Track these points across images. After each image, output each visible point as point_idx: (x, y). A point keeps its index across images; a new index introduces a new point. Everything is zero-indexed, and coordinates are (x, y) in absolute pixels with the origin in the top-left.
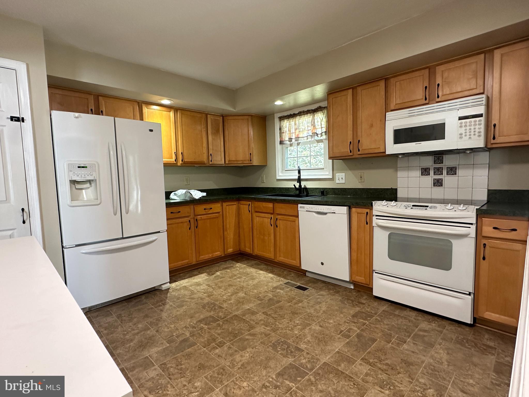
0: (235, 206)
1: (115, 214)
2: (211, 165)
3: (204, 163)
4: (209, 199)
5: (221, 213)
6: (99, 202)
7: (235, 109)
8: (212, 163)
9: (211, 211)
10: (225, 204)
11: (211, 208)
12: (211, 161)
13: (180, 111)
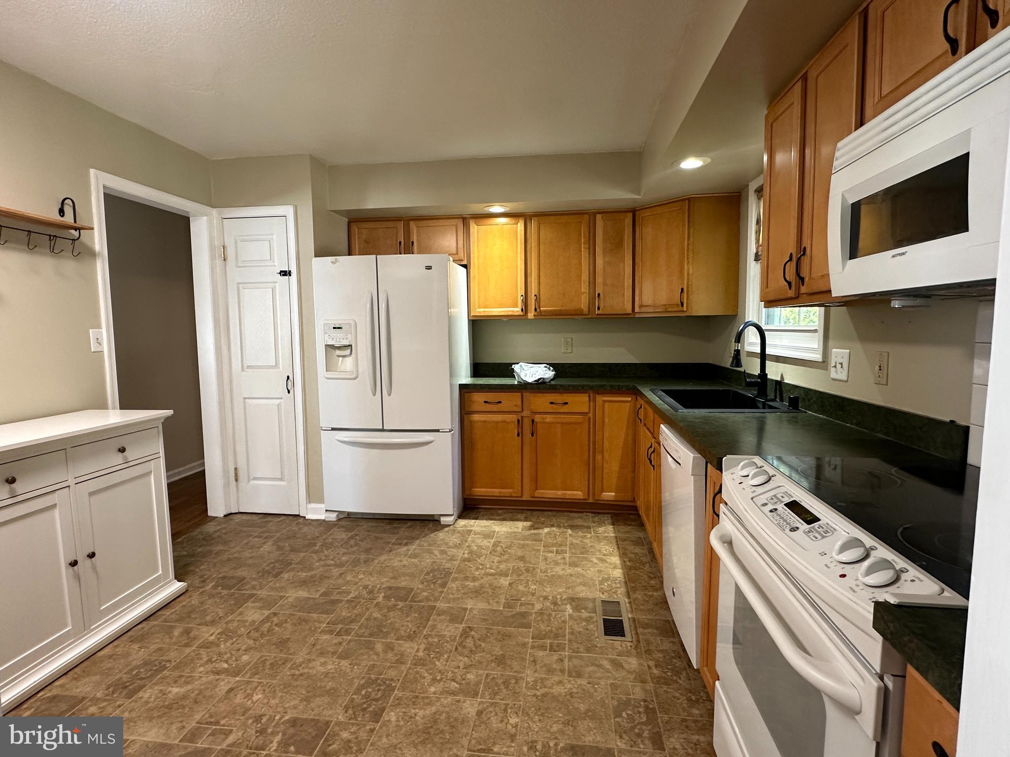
0: (629, 404)
1: (374, 394)
2: (599, 317)
3: (583, 312)
4: (560, 385)
5: (591, 415)
6: (353, 376)
7: (639, 194)
8: (600, 312)
9: (565, 409)
10: (600, 399)
11: (566, 403)
12: (599, 309)
13: (536, 218)
